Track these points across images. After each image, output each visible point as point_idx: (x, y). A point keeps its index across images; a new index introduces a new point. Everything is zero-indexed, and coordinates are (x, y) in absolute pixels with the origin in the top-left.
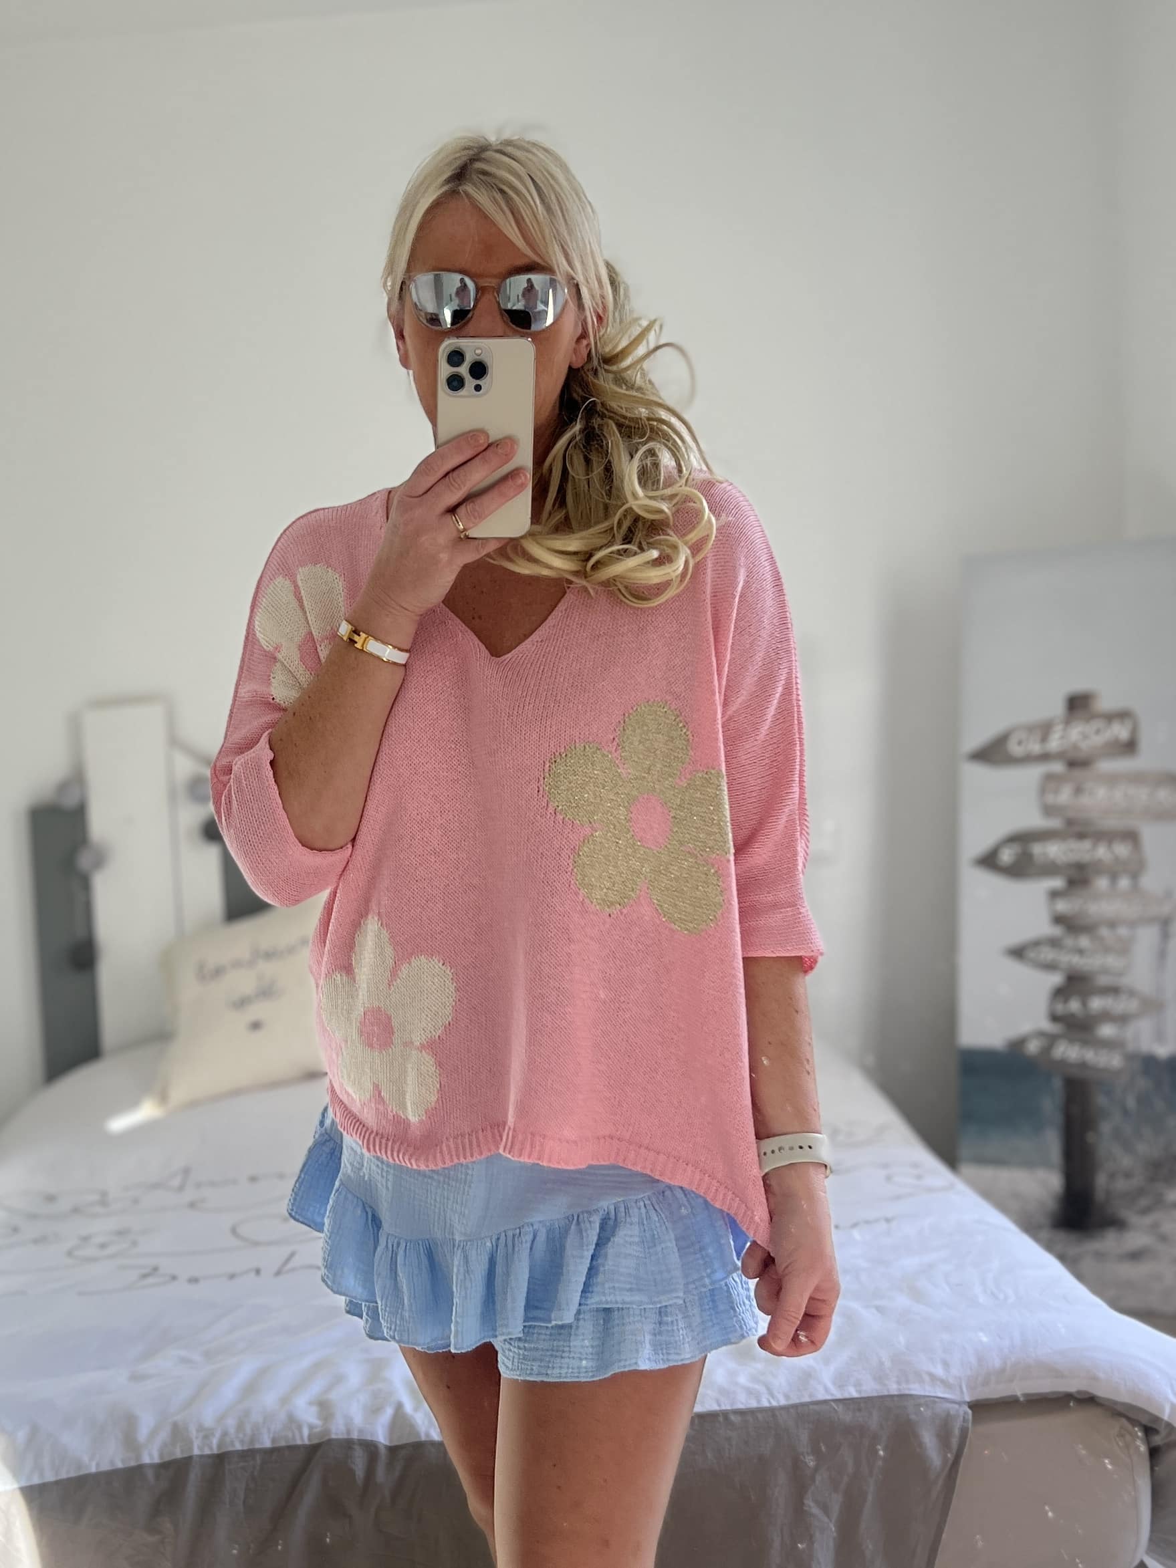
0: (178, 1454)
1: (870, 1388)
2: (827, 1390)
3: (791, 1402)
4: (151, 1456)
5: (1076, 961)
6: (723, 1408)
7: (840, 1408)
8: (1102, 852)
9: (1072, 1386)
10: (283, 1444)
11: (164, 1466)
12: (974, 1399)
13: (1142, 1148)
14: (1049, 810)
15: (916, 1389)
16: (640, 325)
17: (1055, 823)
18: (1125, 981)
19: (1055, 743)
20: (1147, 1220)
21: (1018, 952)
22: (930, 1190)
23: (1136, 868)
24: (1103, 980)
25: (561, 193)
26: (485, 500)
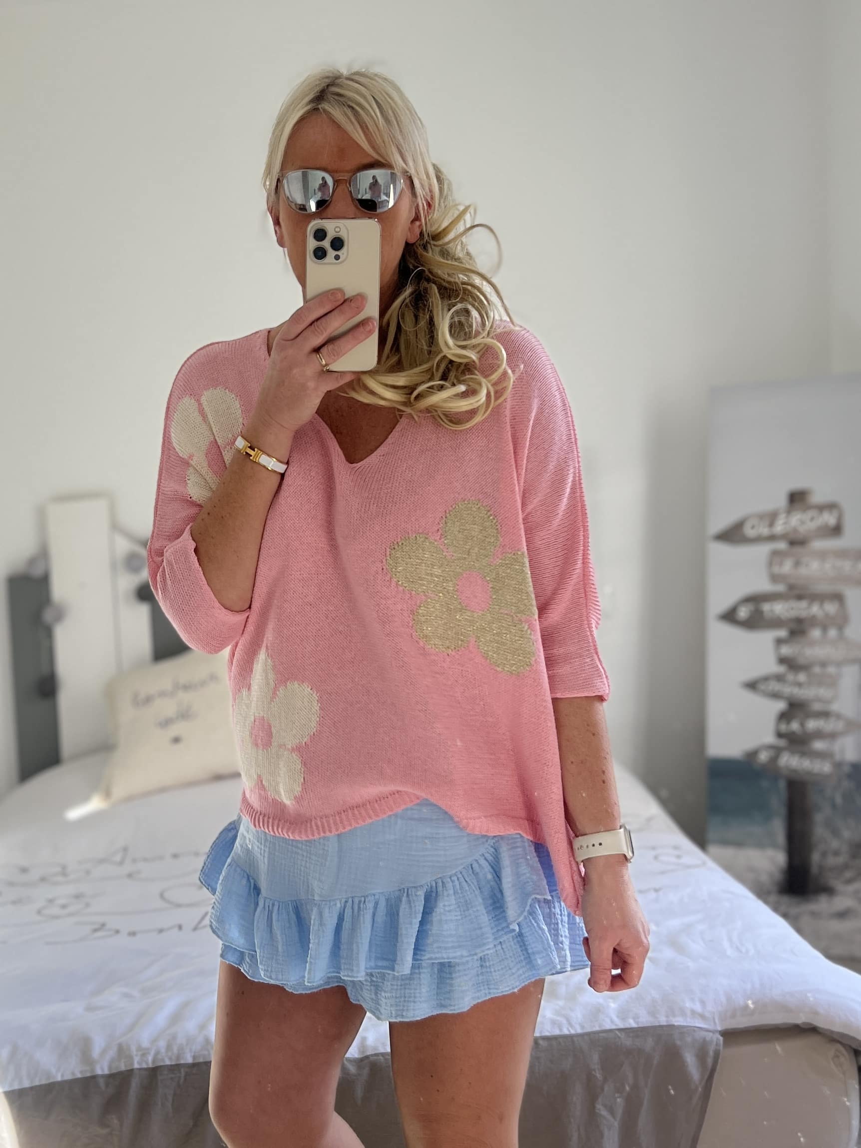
0: (123, 1068)
1: (645, 1020)
2: (612, 1022)
3: (585, 1031)
4: (102, 1069)
5: (796, 692)
7: (622, 1035)
8: (815, 609)
9: (801, 1019)
10: (201, 1060)
11: (111, 1076)
12: (724, 1028)
13: (846, 834)
14: (774, 578)
15: (680, 1021)
16: (458, 210)
17: (780, 588)
18: (833, 708)
19: (779, 527)
20: (851, 888)
21: (752, 686)
22: (689, 867)
23: (841, 621)
24: (817, 707)
25: (397, 109)
26: (342, 342)
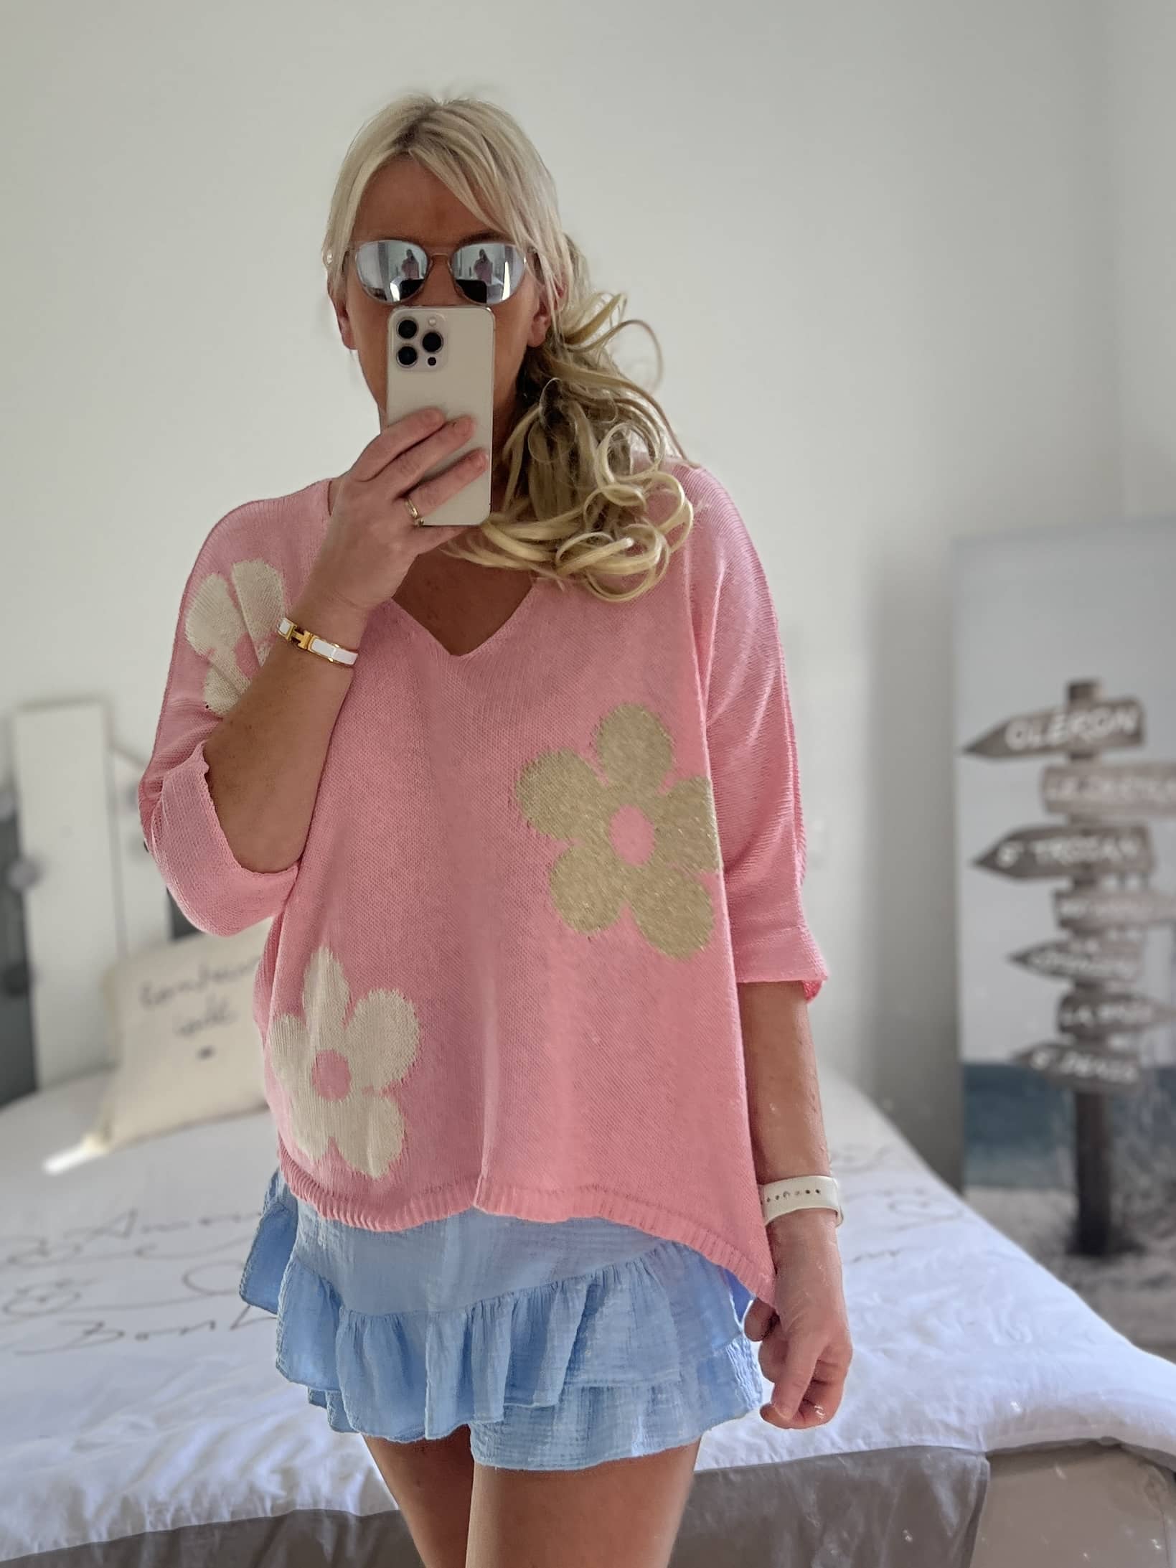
0: (129, 1532)
1: (880, 1440)
2: (833, 1444)
3: (794, 1458)
4: (99, 1535)
5: (1084, 967)
6: (722, 1466)
7: (848, 1464)
8: (1109, 850)
9: (1096, 1432)
10: (244, 1517)
11: (112, 1545)
12: (991, 1448)
13: (1160, 1167)
14: (1051, 806)
15: (929, 1440)
16: (603, 302)
17: (1059, 820)
18: (1136, 988)
19: (1056, 735)
20: (1166, 1245)
21: (1022, 959)
22: (936, 1219)
23: (1145, 866)
24: (1114, 987)
25: (517, 156)
26: (442, 484)
